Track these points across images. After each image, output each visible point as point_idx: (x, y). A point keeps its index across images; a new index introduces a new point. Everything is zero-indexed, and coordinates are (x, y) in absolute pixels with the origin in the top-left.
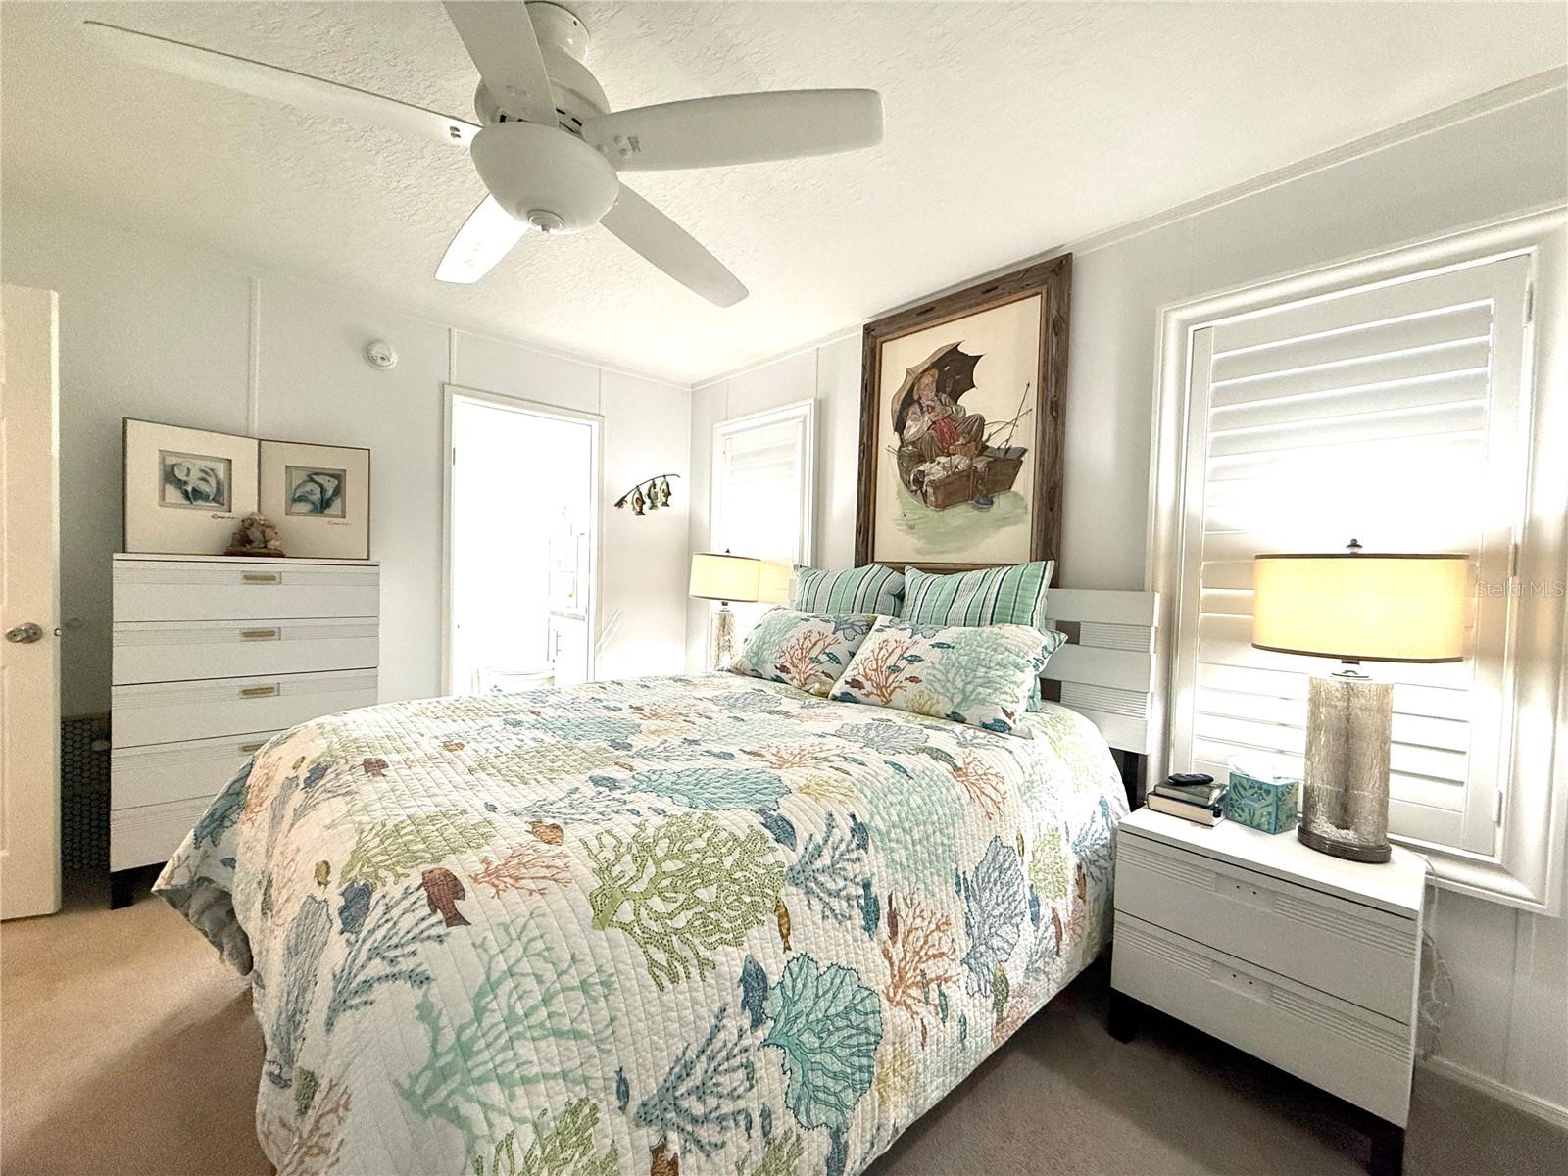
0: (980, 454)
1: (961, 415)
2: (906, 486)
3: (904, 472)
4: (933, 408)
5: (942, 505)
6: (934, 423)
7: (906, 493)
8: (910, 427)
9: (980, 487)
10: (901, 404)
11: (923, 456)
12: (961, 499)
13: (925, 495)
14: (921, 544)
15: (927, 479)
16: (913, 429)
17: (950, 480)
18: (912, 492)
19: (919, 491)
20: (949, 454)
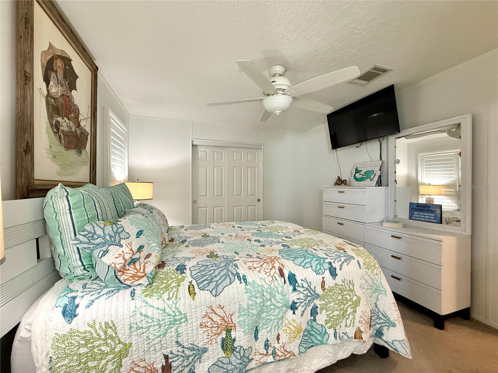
1: (72, 101)
3: (50, 117)
4: (63, 85)
5: (67, 147)
6: (63, 95)
7: (51, 131)
8: (52, 86)
9: (79, 144)
11: (59, 111)
12: (73, 147)
13: (60, 138)
14: (59, 169)
15: (60, 127)
16: (53, 88)
17: (70, 134)
18: (54, 132)
19: (57, 134)
20: (69, 119)
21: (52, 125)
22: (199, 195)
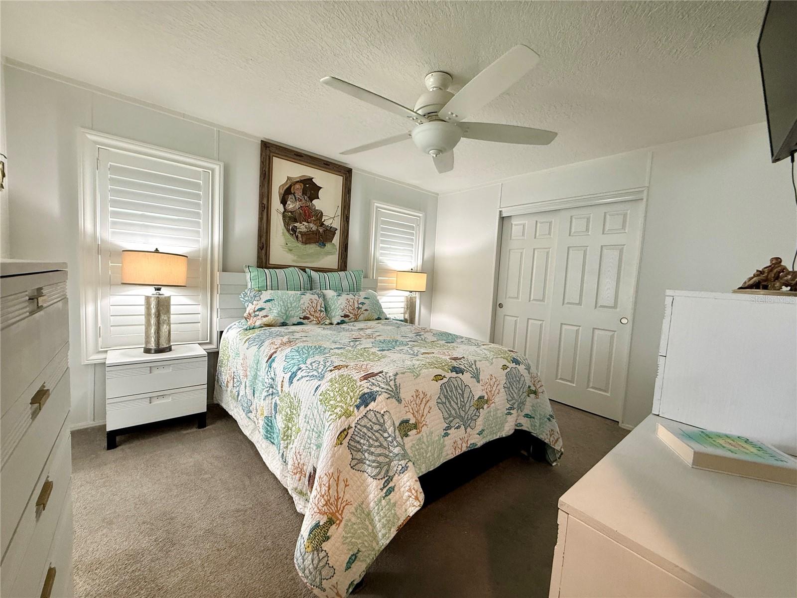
0: (321, 226)
1: (314, 208)
2: (288, 231)
3: (286, 224)
4: (301, 200)
5: (305, 243)
6: (301, 207)
7: (287, 234)
8: (289, 204)
9: (321, 239)
10: (285, 192)
11: (296, 219)
12: (313, 242)
13: (297, 237)
14: (295, 258)
15: (298, 230)
16: (291, 205)
17: (309, 233)
18: (291, 234)
19: (294, 235)
20: (308, 222)
21: (288, 230)
22: (508, 296)
